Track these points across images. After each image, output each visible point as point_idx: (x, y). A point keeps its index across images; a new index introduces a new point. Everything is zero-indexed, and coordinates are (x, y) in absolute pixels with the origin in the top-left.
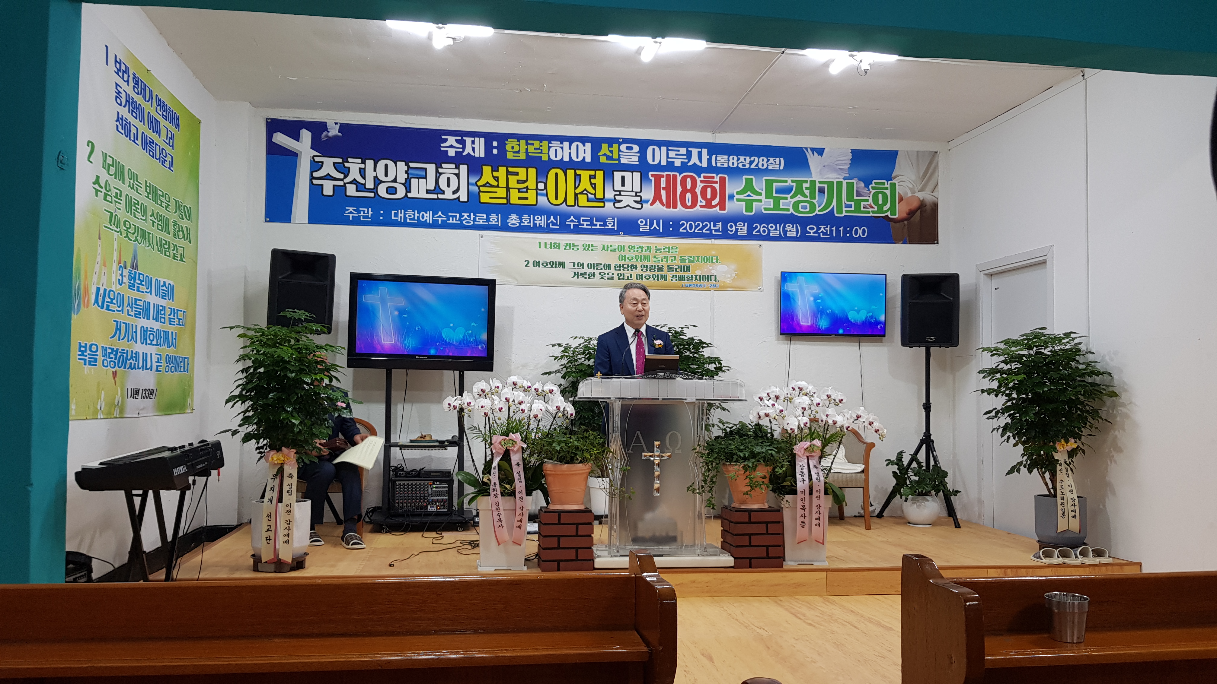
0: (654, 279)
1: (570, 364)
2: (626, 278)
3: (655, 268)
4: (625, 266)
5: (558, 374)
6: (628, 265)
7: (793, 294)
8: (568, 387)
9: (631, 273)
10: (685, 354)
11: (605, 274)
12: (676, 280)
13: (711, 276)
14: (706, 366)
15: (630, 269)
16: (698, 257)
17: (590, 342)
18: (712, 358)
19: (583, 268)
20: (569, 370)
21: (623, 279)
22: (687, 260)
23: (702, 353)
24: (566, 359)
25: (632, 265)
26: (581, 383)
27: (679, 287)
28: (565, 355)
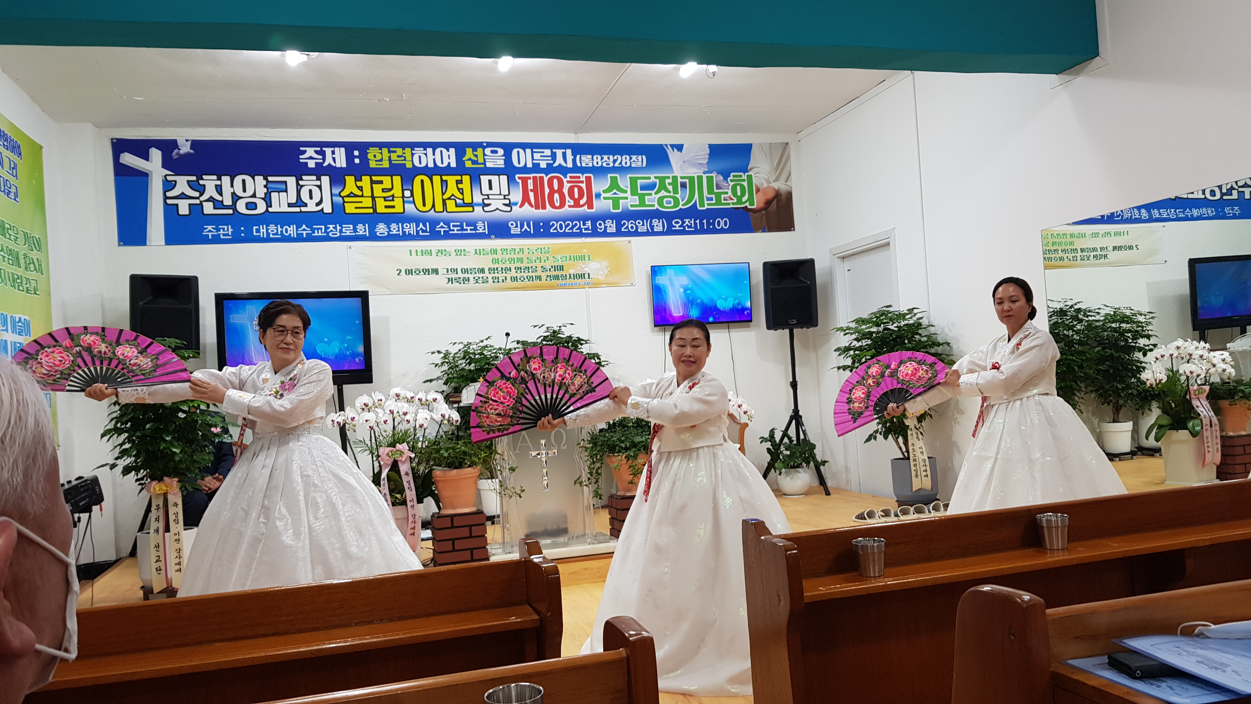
0: (529, 280)
1: (451, 370)
2: (501, 281)
3: (529, 269)
4: (499, 269)
5: (440, 381)
6: (502, 268)
7: (664, 287)
8: (450, 393)
9: (506, 275)
11: (479, 278)
12: (551, 280)
13: (584, 274)
15: (504, 271)
16: (570, 256)
17: (470, 347)
18: (591, 354)
19: (457, 273)
20: (450, 376)
21: (498, 282)
22: (560, 260)
23: (581, 350)
24: (446, 365)
25: (506, 268)
26: (464, 390)
27: (554, 287)
28: (445, 362)
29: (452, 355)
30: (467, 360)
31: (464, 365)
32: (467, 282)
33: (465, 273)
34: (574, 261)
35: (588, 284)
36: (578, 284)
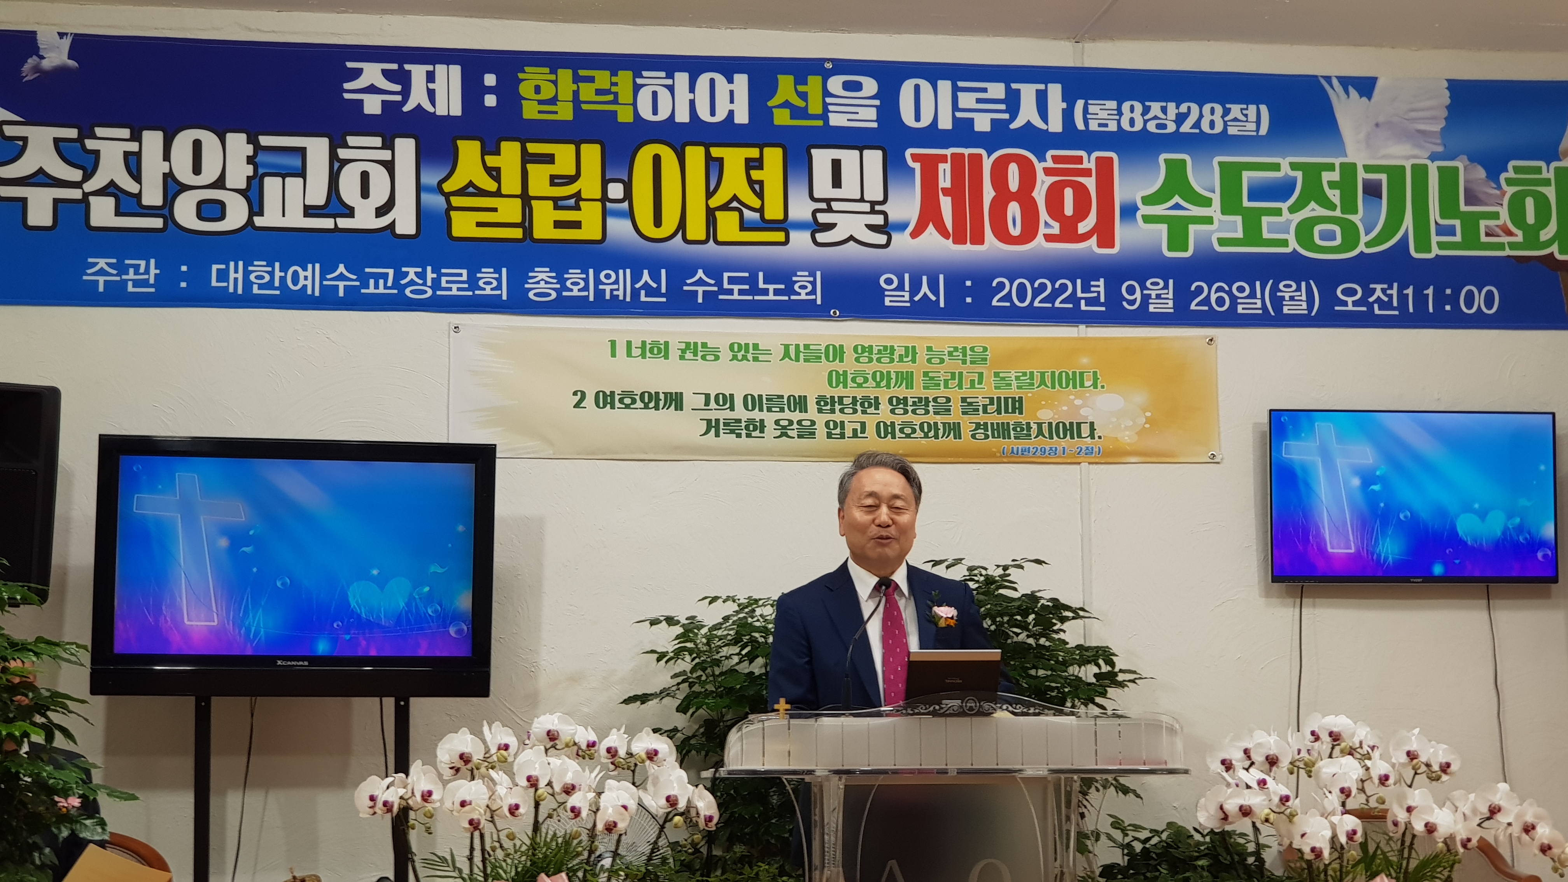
0: (926, 436)
1: (700, 673)
2: (848, 432)
3: (927, 405)
4: (846, 401)
5: (667, 700)
6: (854, 398)
7: (1304, 469)
8: (694, 736)
9: (863, 419)
10: (1015, 639)
11: (791, 422)
12: (987, 437)
13: (1079, 425)
14: (1074, 670)
15: (859, 407)
16: (1043, 374)
17: (753, 611)
18: (1088, 649)
19: (732, 408)
20: (697, 688)
21: (842, 436)
22: (1014, 383)
23: (1062, 636)
24: (688, 658)
25: (866, 398)
26: (734, 730)
27: (994, 455)
28: (684, 649)
29: (704, 631)
30: (743, 648)
31: (736, 659)
32: (756, 433)
33: (753, 409)
34: (1053, 387)
35: (1089, 451)
36: (1060, 449)
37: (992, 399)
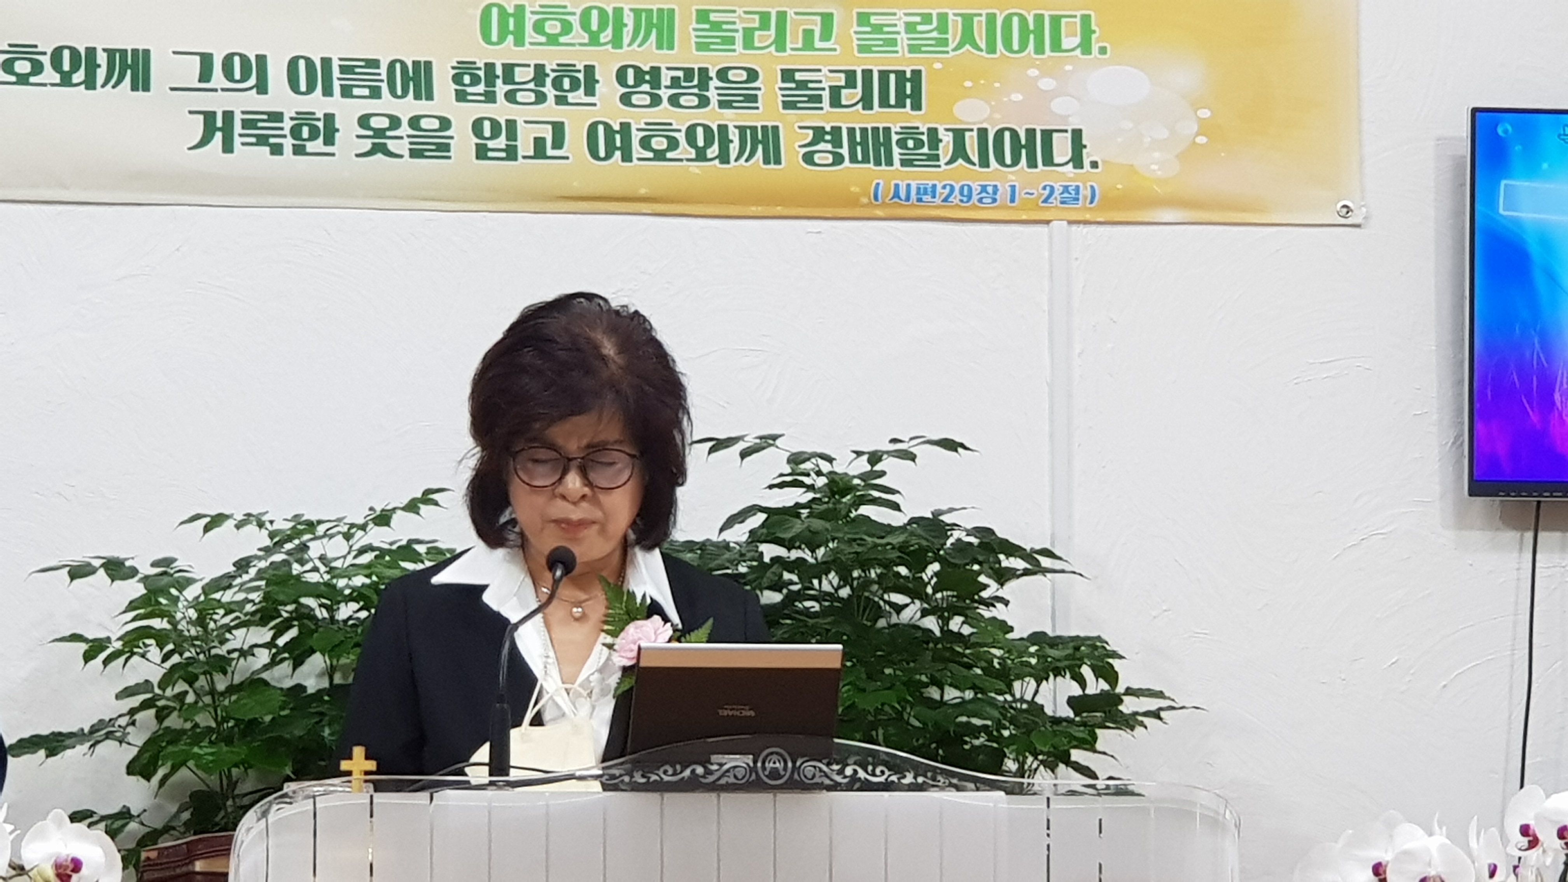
2: (525, 146)
4: (520, 75)
7: (1546, 243)
11: (395, 123)
12: (838, 159)
13: (1047, 135)
14: (1024, 688)
15: (549, 90)
17: (304, 547)
18: (1056, 642)
19: (262, 88)
20: (174, 721)
21: (511, 153)
23: (999, 612)
24: (155, 654)
25: (565, 69)
26: (250, 816)
27: (853, 201)
28: (146, 632)
29: (192, 592)
30: (279, 631)
31: (263, 657)
32: (317, 145)
33: (311, 89)
34: (991, 49)
35: (1071, 196)
36: (1004, 191)
37: (850, 76)
